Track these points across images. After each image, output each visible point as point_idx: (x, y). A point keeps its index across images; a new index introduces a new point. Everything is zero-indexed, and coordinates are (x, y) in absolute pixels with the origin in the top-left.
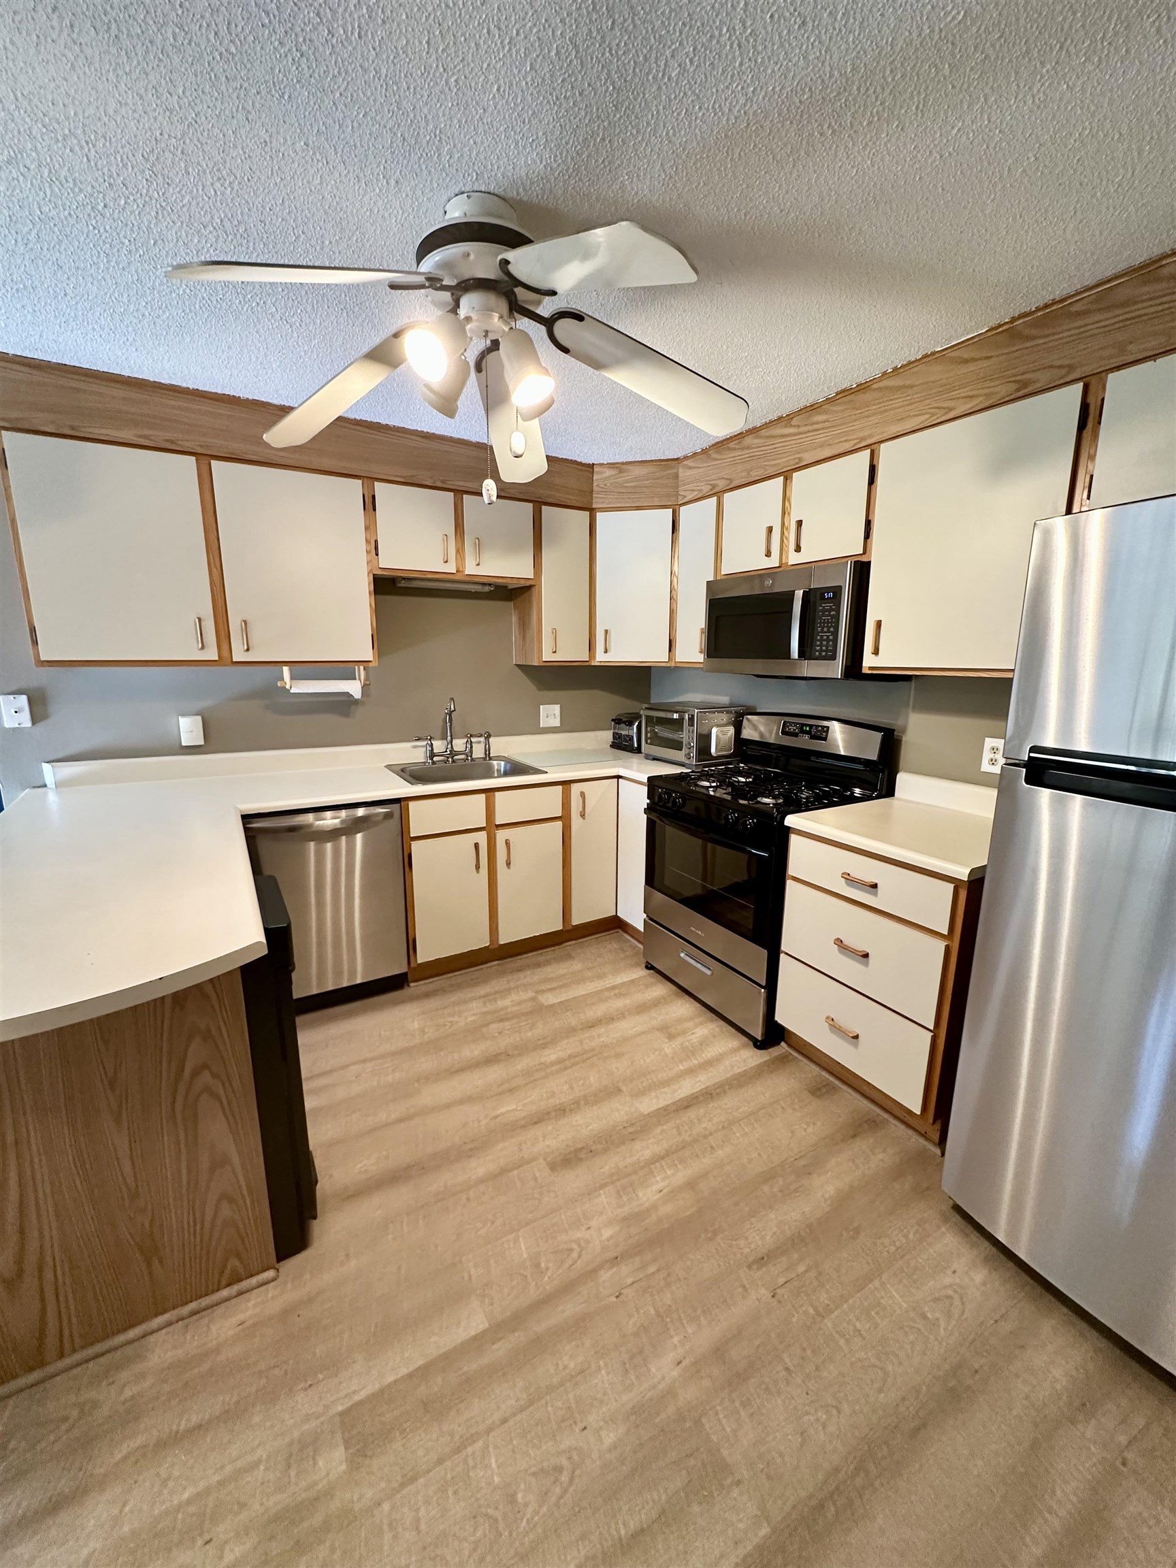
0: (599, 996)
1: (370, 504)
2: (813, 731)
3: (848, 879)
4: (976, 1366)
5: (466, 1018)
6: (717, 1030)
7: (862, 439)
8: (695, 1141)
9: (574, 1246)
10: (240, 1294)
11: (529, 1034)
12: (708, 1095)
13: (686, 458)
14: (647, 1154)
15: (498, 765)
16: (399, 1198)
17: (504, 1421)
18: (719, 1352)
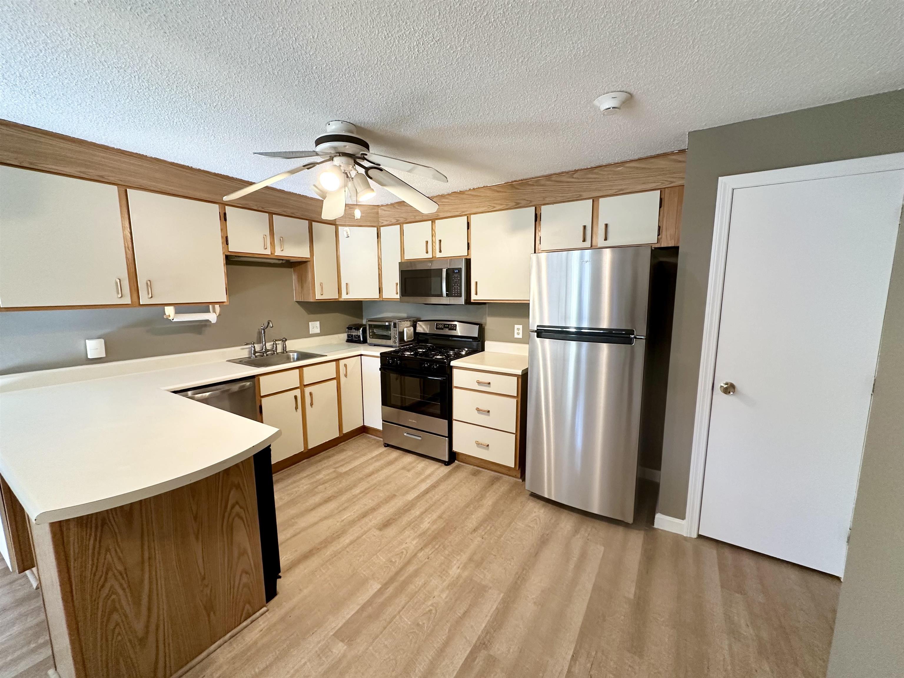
0: (367, 463)
1: (224, 217)
2: (450, 326)
3: (479, 383)
4: (548, 533)
5: (303, 487)
6: (427, 463)
7: (463, 212)
8: (435, 503)
9: (404, 551)
10: (252, 622)
11: (340, 486)
12: (434, 487)
13: (382, 206)
14: (418, 513)
15: (293, 355)
16: (314, 562)
17: (403, 608)
18: (471, 559)
